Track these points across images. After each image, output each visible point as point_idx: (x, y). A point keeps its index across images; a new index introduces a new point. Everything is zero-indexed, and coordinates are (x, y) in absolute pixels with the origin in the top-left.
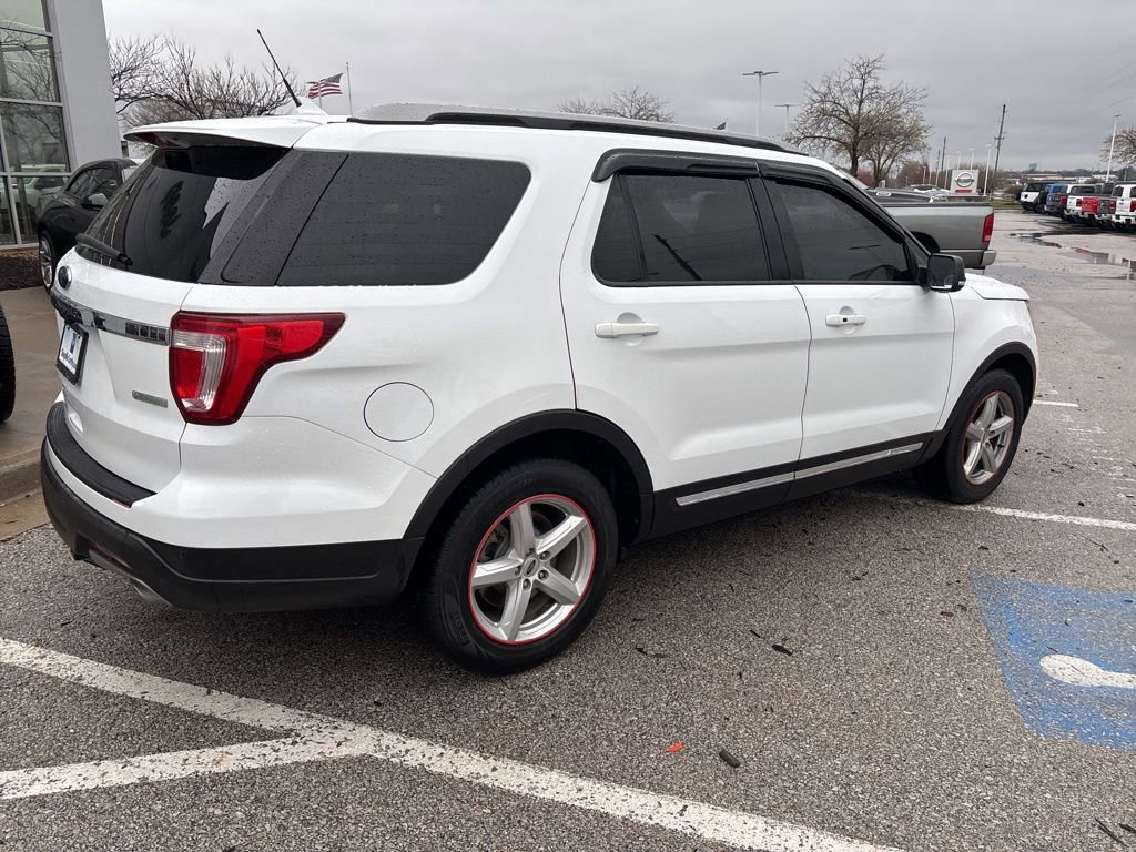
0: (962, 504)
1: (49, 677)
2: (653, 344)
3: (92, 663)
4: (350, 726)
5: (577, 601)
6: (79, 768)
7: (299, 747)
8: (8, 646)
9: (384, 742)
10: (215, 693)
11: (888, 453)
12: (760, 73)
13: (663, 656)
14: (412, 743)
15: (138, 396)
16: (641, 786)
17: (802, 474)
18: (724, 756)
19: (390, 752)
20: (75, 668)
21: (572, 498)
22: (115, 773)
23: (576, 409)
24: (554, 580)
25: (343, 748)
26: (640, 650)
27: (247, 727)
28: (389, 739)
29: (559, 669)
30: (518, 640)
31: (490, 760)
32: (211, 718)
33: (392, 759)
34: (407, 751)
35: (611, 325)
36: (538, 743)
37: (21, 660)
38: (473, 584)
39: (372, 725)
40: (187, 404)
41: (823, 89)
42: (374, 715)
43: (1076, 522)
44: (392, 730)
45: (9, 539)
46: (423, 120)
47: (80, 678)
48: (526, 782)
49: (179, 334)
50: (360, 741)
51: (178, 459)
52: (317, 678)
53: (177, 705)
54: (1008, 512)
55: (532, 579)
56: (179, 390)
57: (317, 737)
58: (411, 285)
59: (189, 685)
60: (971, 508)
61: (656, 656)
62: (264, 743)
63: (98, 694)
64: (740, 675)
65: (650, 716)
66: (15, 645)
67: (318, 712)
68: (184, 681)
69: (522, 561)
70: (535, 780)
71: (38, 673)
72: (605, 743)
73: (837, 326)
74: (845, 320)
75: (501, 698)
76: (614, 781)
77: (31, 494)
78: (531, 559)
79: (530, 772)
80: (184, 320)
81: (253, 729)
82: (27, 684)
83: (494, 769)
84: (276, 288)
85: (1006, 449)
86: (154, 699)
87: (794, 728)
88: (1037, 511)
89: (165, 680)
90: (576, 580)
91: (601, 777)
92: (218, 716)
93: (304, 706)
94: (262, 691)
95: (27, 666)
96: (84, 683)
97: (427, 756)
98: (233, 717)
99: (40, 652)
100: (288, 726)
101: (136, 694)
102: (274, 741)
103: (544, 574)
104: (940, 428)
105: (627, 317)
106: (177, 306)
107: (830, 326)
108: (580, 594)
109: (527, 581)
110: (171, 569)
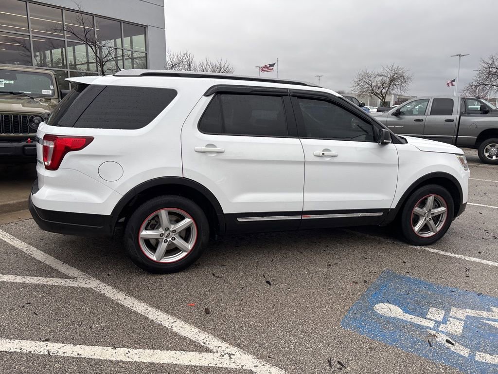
1: (24, 253)
2: (221, 156)
3: (39, 251)
4: (94, 279)
5: (189, 251)
6: (10, 276)
7: (74, 282)
8: (21, 243)
10: (65, 264)
11: (360, 215)
12: (460, 55)
14: (108, 287)
16: (168, 313)
17: (305, 217)
19: (99, 288)
21: (187, 212)
22: (19, 279)
23: (183, 177)
24: (179, 242)
26: (214, 274)
27: (64, 274)
28: (102, 285)
30: (161, 261)
31: (127, 296)
32: (57, 270)
33: (97, 290)
34: (104, 289)
35: (203, 148)
37: (21, 247)
38: (140, 237)
39: (101, 280)
41: (490, 62)
42: (104, 278)
43: (467, 259)
44: (106, 283)
46: (139, 75)
48: (132, 304)
49: (45, 141)
52: (98, 265)
53: (51, 265)
55: (168, 240)
56: (45, 159)
57: (81, 281)
58: (121, 129)
60: (419, 247)
61: (218, 277)
62: (65, 279)
63: (33, 259)
64: (243, 288)
66: (23, 243)
68: (59, 260)
69: (164, 232)
71: (22, 251)
73: (320, 156)
74: (323, 154)
76: (161, 310)
78: (168, 232)
79: (136, 302)
82: (17, 253)
83: (125, 299)
84: (73, 128)
85: (443, 223)
86: (46, 263)
89: (54, 259)
90: (190, 244)
91: (158, 308)
92: (60, 270)
93: (87, 272)
94: (78, 266)
96: (32, 256)
97: (109, 291)
98: (63, 271)
99: (28, 246)
100: (76, 276)
101: (43, 261)
102: (68, 279)
104: (394, 206)
105: (210, 145)
107: (315, 156)
108: (190, 249)
109: (166, 240)
110: (39, 216)
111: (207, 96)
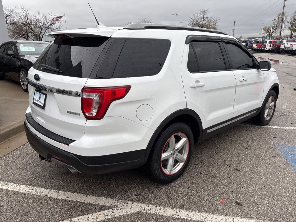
1: (37, 195)
2: (203, 89)
3: (48, 190)
4: (131, 203)
5: (185, 161)
8: (21, 187)
9: (143, 207)
10: (88, 196)
11: (250, 114)
12: (177, 14)
13: (207, 174)
14: (151, 206)
15: (69, 112)
16: (219, 214)
17: (233, 121)
18: (237, 203)
19: (146, 210)
20: (44, 192)
21: (184, 133)
23: (187, 109)
24: (179, 156)
25: (132, 210)
26: (200, 173)
27: (102, 206)
29: (181, 180)
30: (171, 174)
31: (174, 209)
32: (90, 204)
33: (147, 212)
34: (150, 209)
35: (193, 84)
36: (185, 203)
37: (26, 191)
38: (162, 159)
39: (137, 202)
40: (87, 114)
41: (194, 18)
42: (136, 199)
44: (143, 203)
45: (9, 153)
46: (143, 28)
47: (46, 195)
48: (187, 215)
49: (84, 94)
50: (136, 207)
51: (85, 130)
52: (116, 189)
53: (78, 201)
55: (174, 157)
56: (84, 110)
57: (123, 207)
58: (146, 76)
59: (79, 194)
61: (206, 174)
62: (109, 210)
63: (54, 199)
64: (230, 178)
65: (211, 192)
66: (23, 186)
67: (120, 199)
68: (77, 193)
69: (172, 152)
70: (189, 214)
71: (33, 194)
72: (203, 201)
73: (242, 81)
74: (244, 80)
75: (169, 190)
76: (211, 213)
77: (10, 139)
78: (174, 151)
79: (187, 212)
80: (85, 89)
81: (104, 206)
82: (31, 198)
83: (177, 212)
84: (112, 79)
85: (273, 111)
86: (71, 199)
87: (251, 192)
89: (72, 193)
91: (207, 212)
92: (92, 203)
93: (115, 197)
94: (102, 194)
95: (29, 193)
96: (48, 196)
97: (156, 210)
98: (96, 203)
99: (31, 188)
100: (114, 204)
101: (65, 198)
102: (111, 209)
103: (177, 155)
104: (261, 106)
105: (197, 82)
106: (83, 85)
107: (240, 81)
108: (185, 159)
109: (173, 157)
110: (83, 163)
111: (187, 44)
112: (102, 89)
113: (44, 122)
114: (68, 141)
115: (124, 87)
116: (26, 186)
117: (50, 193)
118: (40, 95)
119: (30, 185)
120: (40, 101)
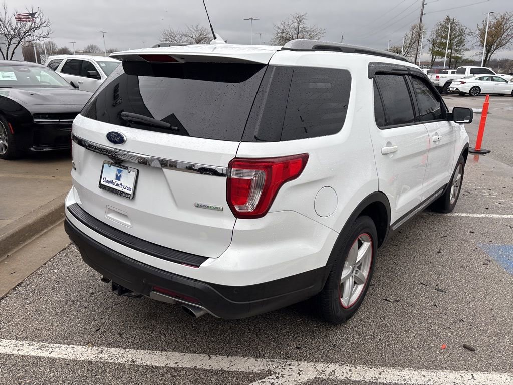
0: (446, 213)
1: (115, 364)
2: (396, 157)
3: (133, 351)
4: (295, 363)
5: (365, 281)
7: (282, 379)
8: (75, 350)
9: (320, 369)
10: (214, 357)
11: (437, 195)
12: (252, 19)
13: (398, 301)
14: (332, 367)
16: (446, 369)
18: (465, 347)
19: (327, 374)
21: (370, 234)
23: (379, 191)
24: (360, 274)
25: (302, 376)
26: (386, 300)
27: (246, 373)
28: (320, 366)
29: (361, 315)
30: (349, 305)
31: (373, 368)
32: (223, 372)
33: (331, 378)
34: (334, 371)
36: (386, 356)
38: (341, 283)
39: (305, 360)
40: (237, 209)
41: (282, 27)
42: (301, 354)
44: (316, 361)
46: (311, 49)
48: (399, 377)
49: (235, 170)
50: (307, 371)
51: (231, 238)
53: (199, 367)
54: (465, 215)
56: (234, 202)
57: (285, 372)
59: (195, 355)
61: (395, 301)
62: (263, 380)
63: (152, 369)
64: (436, 305)
65: (419, 332)
67: (273, 358)
68: (191, 353)
69: (351, 267)
70: (401, 375)
71: (107, 363)
72: (413, 350)
73: (436, 142)
74: (439, 139)
75: (349, 334)
76: (434, 369)
78: (354, 266)
79: (396, 372)
80: (238, 163)
81: (250, 373)
82: (105, 370)
83: (380, 374)
84: (280, 142)
85: (459, 188)
86: (184, 366)
87: (478, 328)
88: (475, 213)
89: (182, 354)
90: (363, 271)
91: (428, 368)
92: (226, 369)
93: (264, 355)
94: (236, 351)
95: (97, 360)
96: (138, 363)
97: (345, 372)
98: (234, 369)
99: (97, 350)
100: (266, 369)
101: (173, 365)
102: (267, 378)
103: (356, 272)
104: (449, 182)
107: (434, 142)
108: (366, 277)
109: (352, 276)
110: (226, 299)
111: (370, 78)
112: (269, 162)
113: (130, 224)
114: (196, 260)
115: (299, 158)
116: (84, 347)
117: (139, 357)
118: (119, 172)
119: (93, 344)
120: (118, 182)
